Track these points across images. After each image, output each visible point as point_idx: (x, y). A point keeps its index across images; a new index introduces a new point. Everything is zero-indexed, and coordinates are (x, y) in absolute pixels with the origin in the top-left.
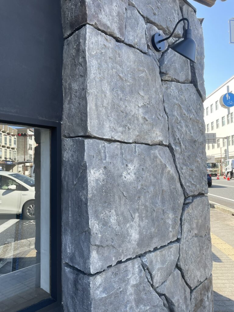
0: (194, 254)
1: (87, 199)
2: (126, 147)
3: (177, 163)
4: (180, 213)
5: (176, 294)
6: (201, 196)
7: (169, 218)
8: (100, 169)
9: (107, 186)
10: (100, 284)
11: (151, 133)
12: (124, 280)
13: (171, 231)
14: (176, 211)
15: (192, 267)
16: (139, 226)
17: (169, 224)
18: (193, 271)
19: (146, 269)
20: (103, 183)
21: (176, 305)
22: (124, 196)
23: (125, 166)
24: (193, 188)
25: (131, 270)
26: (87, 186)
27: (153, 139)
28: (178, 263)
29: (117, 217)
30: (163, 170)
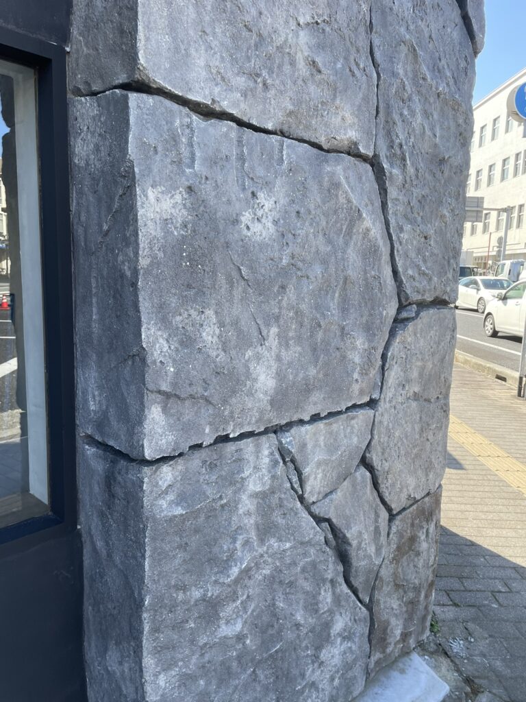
0: (406, 437)
1: (135, 272)
2: (253, 141)
3: (390, 212)
4: (383, 341)
5: (356, 520)
6: (438, 307)
7: (354, 348)
8: (175, 191)
9: (196, 244)
10: (170, 485)
11: (328, 114)
12: (234, 481)
13: (357, 380)
14: (375, 335)
15: (398, 466)
16: (278, 358)
17: (353, 362)
18: (400, 476)
19: (288, 462)
20: (182, 232)
21: (354, 543)
22: (243, 278)
23: (250, 195)
24: (423, 284)
25: (252, 458)
26: (137, 235)
27: (332, 132)
28: (368, 455)
29: (221, 330)
30: (351, 225)
